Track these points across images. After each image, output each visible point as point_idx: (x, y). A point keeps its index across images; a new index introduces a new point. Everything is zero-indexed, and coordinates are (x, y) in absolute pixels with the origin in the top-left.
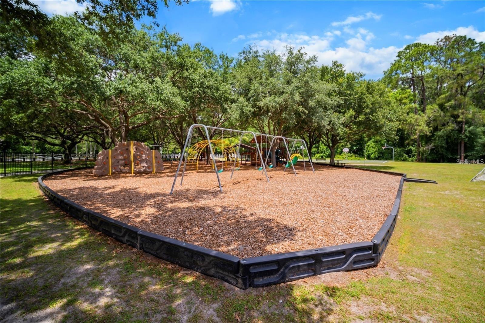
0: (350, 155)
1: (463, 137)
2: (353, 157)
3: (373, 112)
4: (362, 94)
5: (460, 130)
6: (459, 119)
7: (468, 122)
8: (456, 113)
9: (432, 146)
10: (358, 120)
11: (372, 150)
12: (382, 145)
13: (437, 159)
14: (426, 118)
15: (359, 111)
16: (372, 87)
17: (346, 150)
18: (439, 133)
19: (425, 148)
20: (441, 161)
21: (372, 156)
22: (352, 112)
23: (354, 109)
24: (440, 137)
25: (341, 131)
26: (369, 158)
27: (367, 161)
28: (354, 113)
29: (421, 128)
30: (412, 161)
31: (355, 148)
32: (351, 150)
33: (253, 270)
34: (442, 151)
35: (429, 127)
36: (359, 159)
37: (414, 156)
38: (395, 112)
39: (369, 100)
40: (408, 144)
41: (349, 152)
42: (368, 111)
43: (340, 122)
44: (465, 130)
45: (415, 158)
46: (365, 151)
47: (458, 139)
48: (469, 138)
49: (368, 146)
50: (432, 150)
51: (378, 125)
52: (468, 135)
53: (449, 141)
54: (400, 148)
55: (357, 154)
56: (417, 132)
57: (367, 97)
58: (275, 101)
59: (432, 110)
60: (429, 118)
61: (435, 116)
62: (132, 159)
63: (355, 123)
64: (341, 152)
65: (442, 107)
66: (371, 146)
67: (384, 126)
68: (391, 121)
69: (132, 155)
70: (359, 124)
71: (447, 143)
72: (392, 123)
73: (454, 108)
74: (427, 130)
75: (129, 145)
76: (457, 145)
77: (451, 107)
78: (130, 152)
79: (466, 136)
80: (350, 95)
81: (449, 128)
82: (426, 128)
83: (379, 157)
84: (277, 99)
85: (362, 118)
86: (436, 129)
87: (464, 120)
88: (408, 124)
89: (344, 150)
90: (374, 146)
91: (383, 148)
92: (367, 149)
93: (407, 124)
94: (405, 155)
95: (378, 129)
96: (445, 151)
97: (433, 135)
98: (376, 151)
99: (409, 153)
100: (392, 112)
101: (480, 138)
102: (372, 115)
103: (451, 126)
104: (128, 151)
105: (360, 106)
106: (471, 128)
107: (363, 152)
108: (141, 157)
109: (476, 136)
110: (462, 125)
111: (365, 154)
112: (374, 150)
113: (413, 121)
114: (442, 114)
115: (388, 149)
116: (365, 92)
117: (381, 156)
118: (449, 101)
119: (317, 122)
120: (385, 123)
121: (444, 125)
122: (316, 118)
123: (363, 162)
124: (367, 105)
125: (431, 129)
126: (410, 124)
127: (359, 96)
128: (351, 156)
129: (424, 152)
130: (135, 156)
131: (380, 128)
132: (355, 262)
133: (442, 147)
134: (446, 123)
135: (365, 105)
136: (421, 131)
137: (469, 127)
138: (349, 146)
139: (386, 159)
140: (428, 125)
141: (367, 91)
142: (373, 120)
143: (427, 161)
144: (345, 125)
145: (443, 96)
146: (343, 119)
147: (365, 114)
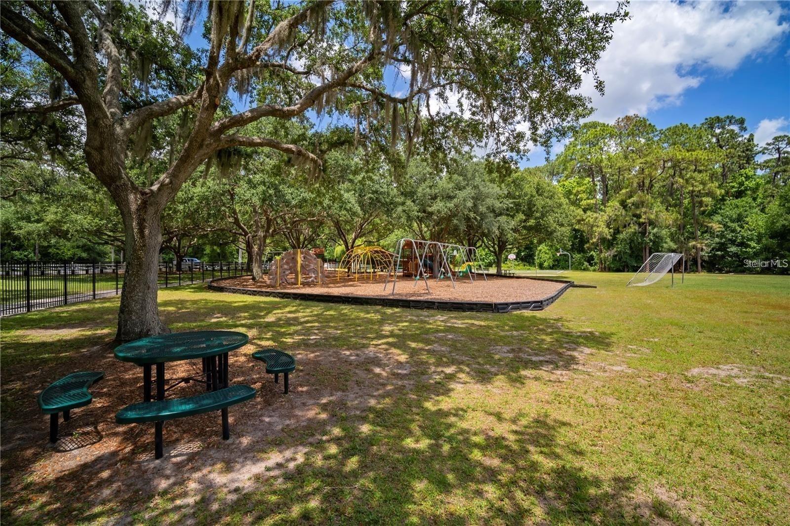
0: (517, 263)
1: (647, 240)
2: (521, 267)
3: (543, 215)
4: (532, 196)
5: (644, 233)
6: (642, 220)
7: (651, 223)
8: (638, 212)
9: (613, 252)
10: (528, 224)
11: (545, 257)
12: (557, 250)
13: (621, 268)
14: (605, 217)
15: (529, 214)
16: (542, 188)
17: (512, 256)
18: (621, 236)
19: (607, 254)
20: (626, 270)
21: (546, 264)
22: (521, 216)
23: (523, 212)
24: (623, 240)
25: (510, 236)
26: (541, 267)
27: (539, 271)
28: (524, 218)
29: (601, 229)
30: (594, 270)
31: (523, 254)
32: (519, 257)
33: (499, 306)
34: (626, 258)
35: (610, 228)
36: (529, 269)
37: (596, 264)
38: (567, 216)
39: (539, 202)
40: (590, 249)
41: (516, 259)
42: (538, 215)
43: (511, 227)
44: (650, 233)
45: (597, 267)
46: (536, 258)
47: (642, 243)
48: (654, 242)
49: (540, 251)
50: (615, 256)
51: (549, 230)
52: (652, 238)
53: (633, 245)
54: (580, 254)
55: (526, 261)
56: (596, 234)
57: (537, 200)
58: (446, 207)
59: (613, 207)
60: (610, 217)
61: (616, 215)
62: (299, 269)
63: (525, 227)
64: (506, 259)
65: (623, 204)
66: (543, 252)
67: (555, 231)
68: (562, 225)
69: (299, 265)
70: (529, 229)
71: (631, 248)
72: (563, 229)
73: (637, 205)
74: (607, 233)
75: (295, 254)
76: (641, 250)
77: (633, 204)
78: (297, 262)
79: (651, 240)
80: (520, 196)
81: (630, 230)
82: (606, 230)
83: (553, 265)
84: (448, 205)
85: (532, 222)
86: (617, 231)
87: (646, 221)
88: (586, 224)
89: (509, 257)
90: (547, 251)
91: (558, 254)
92: (539, 255)
93: (584, 224)
94: (586, 263)
95: (550, 234)
96: (628, 257)
97: (614, 239)
98: (550, 258)
99: (590, 260)
100: (564, 215)
101: (666, 243)
102: (542, 220)
103: (634, 228)
104: (294, 260)
105: (530, 209)
106: (656, 230)
107: (534, 259)
108: (309, 266)
109: (662, 240)
110: (646, 226)
111: (537, 261)
112: (548, 256)
113: (591, 220)
114: (624, 212)
115: (565, 255)
116: (535, 193)
117: (557, 264)
118: (630, 197)
119: (488, 229)
120: (555, 228)
121: (625, 226)
122: (486, 223)
123: (535, 272)
124: (538, 208)
125: (612, 230)
126: (588, 224)
127: (529, 198)
128: (518, 265)
129: (606, 259)
130: (302, 266)
131: (551, 233)
132: (534, 307)
133: (625, 253)
134: (627, 224)
135: (535, 208)
136: (600, 233)
137: (653, 229)
138: (516, 251)
139: (563, 268)
140: (608, 226)
141: (537, 192)
142: (544, 225)
143: (610, 270)
144: (515, 230)
145: (624, 191)
146: (513, 224)
147: (536, 219)
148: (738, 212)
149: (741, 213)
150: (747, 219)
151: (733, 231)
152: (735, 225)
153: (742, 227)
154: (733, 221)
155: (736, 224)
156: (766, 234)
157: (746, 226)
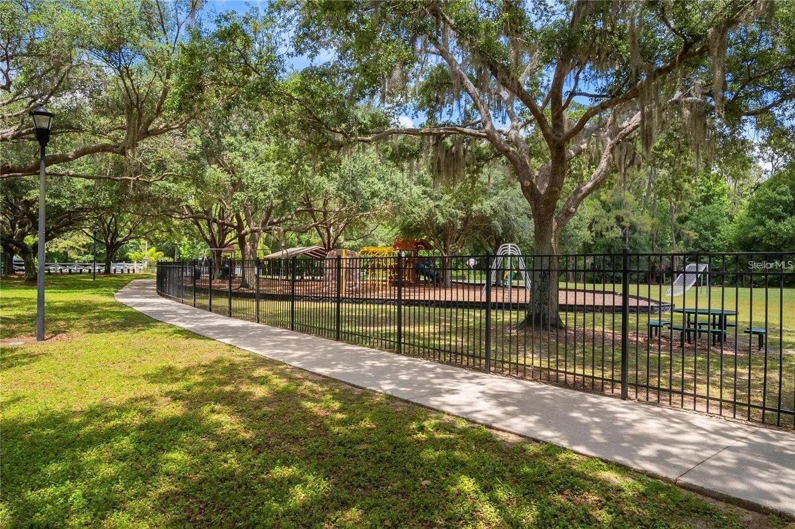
1: (627, 246)
5: (624, 238)
8: (620, 214)
18: (602, 240)
35: (591, 232)
44: (630, 239)
62: (343, 274)
74: (588, 236)
87: (628, 224)
110: (626, 230)
134: (610, 227)
148: (710, 220)
149: (713, 220)
150: (720, 228)
151: (706, 240)
152: (707, 233)
153: (714, 236)
154: (706, 229)
155: (709, 233)
156: (735, 244)
157: (719, 235)
